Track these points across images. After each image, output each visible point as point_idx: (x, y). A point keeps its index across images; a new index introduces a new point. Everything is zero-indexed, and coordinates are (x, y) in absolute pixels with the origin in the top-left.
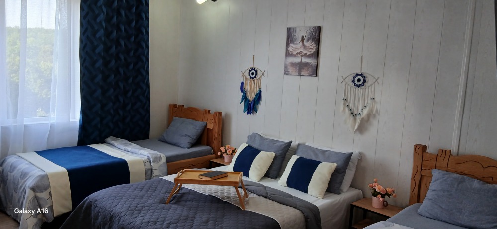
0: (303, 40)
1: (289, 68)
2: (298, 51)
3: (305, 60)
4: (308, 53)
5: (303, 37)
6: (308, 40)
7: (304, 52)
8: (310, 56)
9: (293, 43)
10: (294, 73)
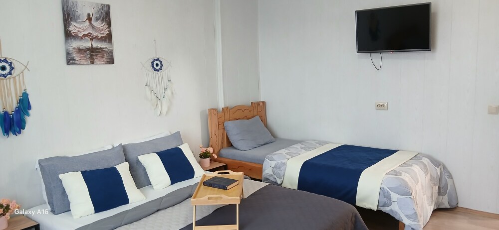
0: (89, 19)
1: (74, 55)
2: (86, 33)
3: (96, 45)
4: (100, 36)
5: (89, 15)
6: (97, 20)
7: (95, 34)
8: (102, 39)
9: (76, 22)
10: (83, 61)
